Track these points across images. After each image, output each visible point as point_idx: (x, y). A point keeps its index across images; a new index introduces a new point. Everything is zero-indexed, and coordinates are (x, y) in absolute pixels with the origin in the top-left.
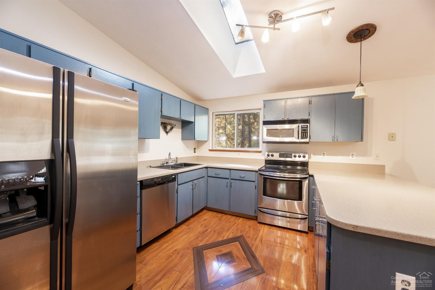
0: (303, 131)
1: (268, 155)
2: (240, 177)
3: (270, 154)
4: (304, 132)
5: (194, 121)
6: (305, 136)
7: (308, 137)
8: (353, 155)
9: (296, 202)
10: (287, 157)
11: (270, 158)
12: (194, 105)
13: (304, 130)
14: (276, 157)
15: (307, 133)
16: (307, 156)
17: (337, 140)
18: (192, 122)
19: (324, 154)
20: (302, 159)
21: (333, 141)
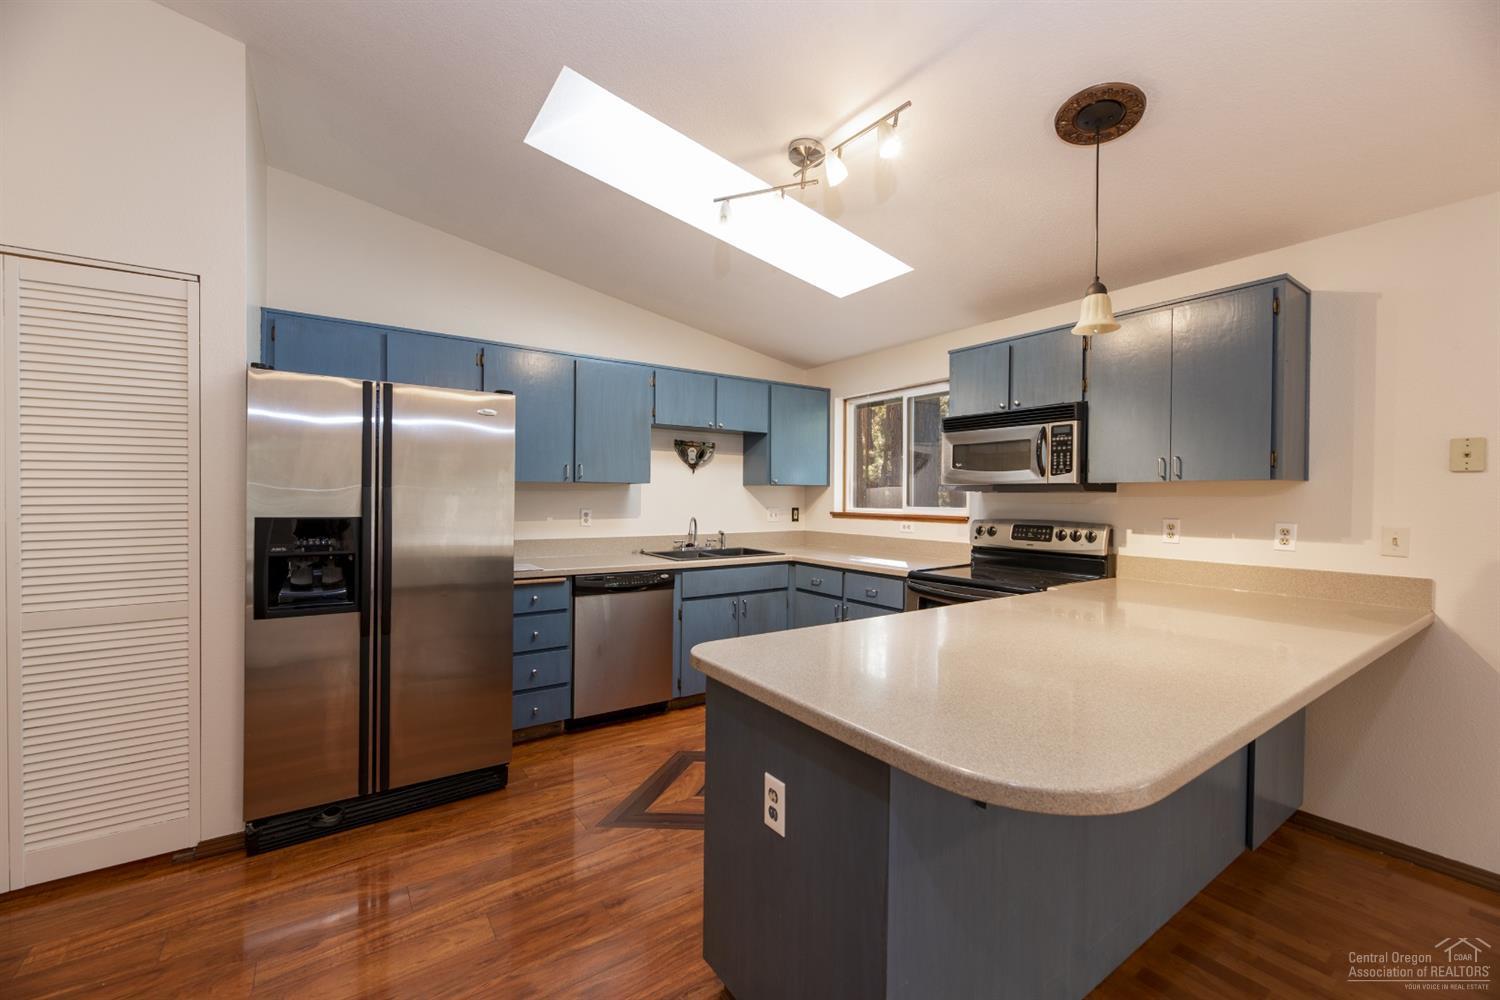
0: (1057, 446)
1: (979, 532)
2: (868, 596)
3: (986, 526)
4: (1062, 451)
5: (766, 431)
6: (1065, 465)
7: (1071, 465)
8: (1285, 532)
10: (1036, 539)
11: (985, 540)
12: (766, 387)
13: (1060, 443)
14: (1004, 537)
15: (1071, 451)
16: (1101, 534)
17: (1180, 477)
18: (760, 434)
19: (1171, 527)
20: (1082, 547)
21: (1164, 478)
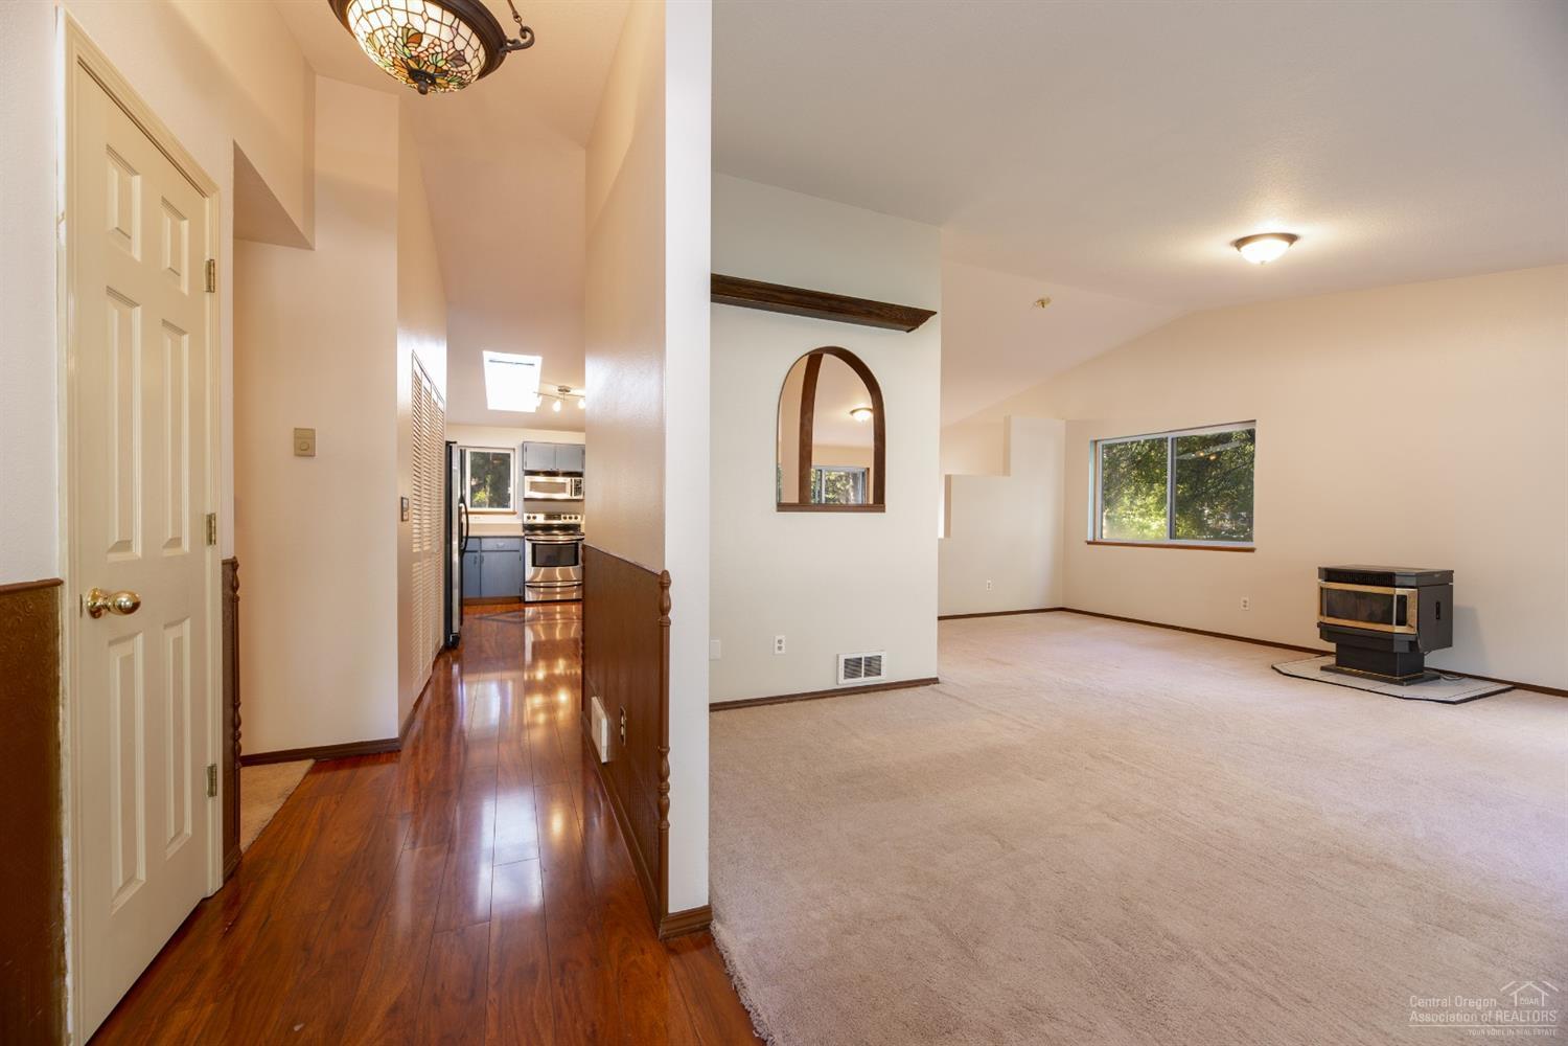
1: (529, 518)
3: (531, 515)
4: (578, 488)
6: (579, 493)
9: (571, 568)
10: (554, 519)
11: (532, 521)
13: (577, 485)
14: (540, 519)
15: (581, 488)
16: (579, 517)
20: (573, 521)
